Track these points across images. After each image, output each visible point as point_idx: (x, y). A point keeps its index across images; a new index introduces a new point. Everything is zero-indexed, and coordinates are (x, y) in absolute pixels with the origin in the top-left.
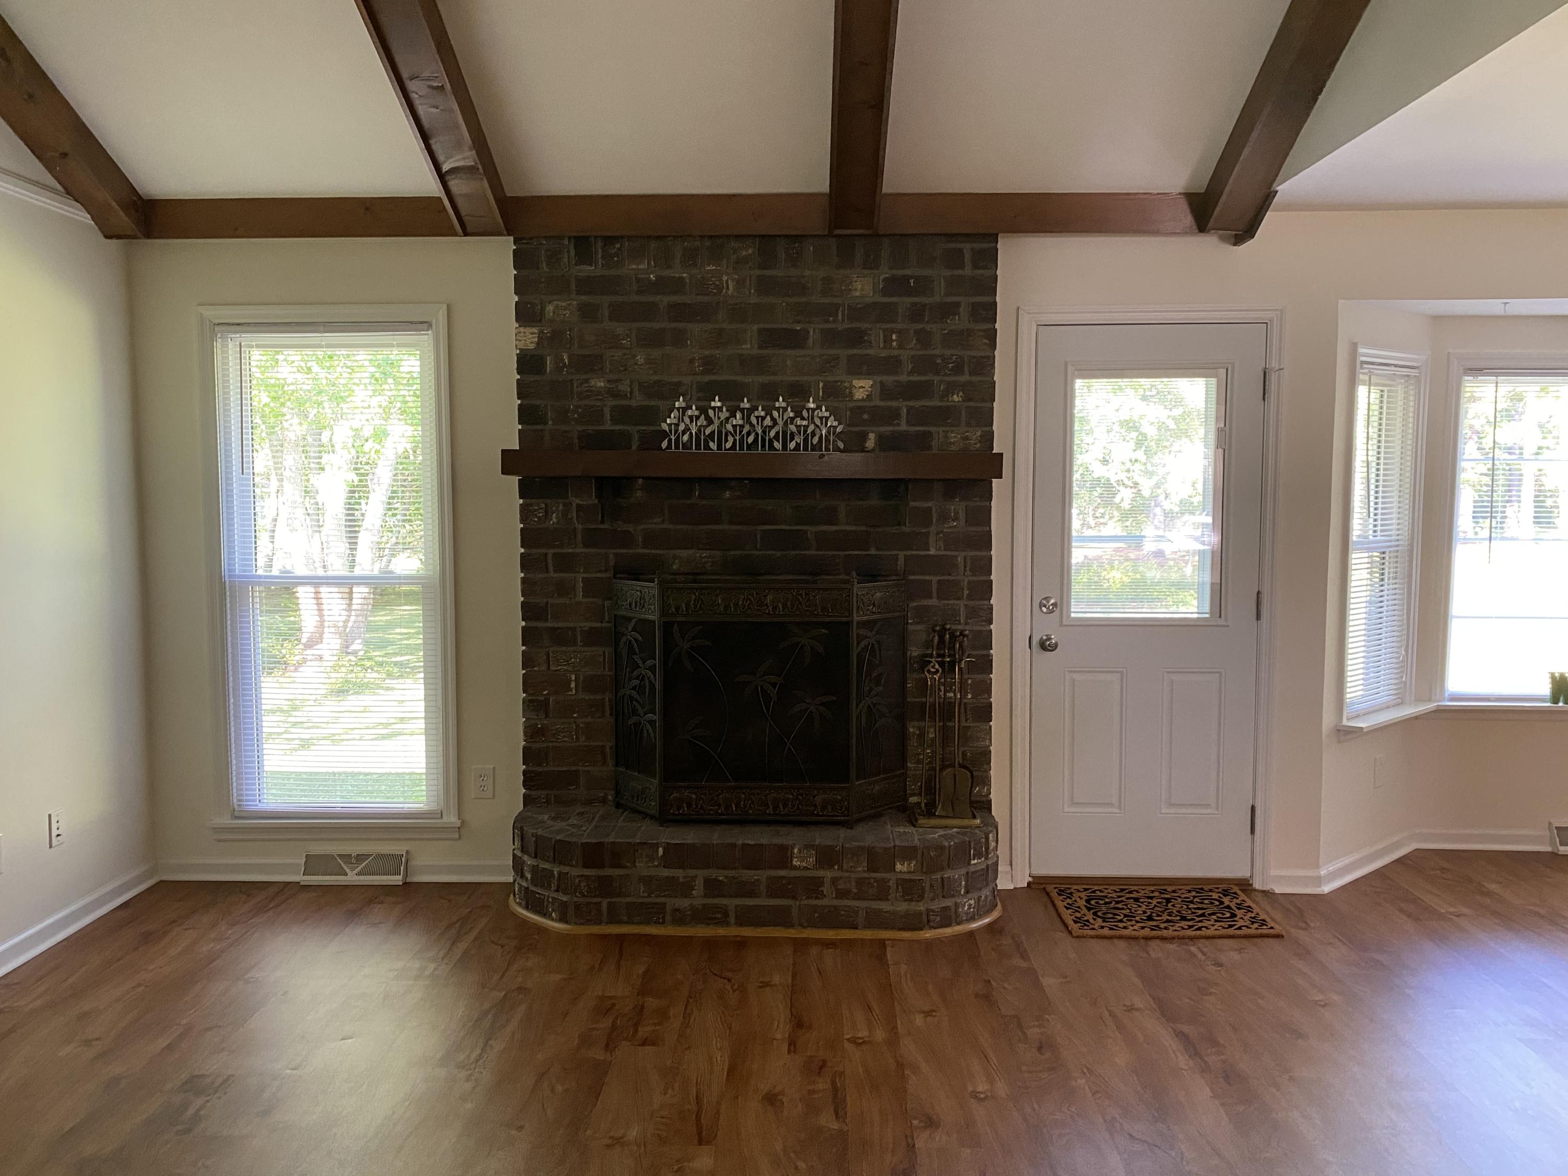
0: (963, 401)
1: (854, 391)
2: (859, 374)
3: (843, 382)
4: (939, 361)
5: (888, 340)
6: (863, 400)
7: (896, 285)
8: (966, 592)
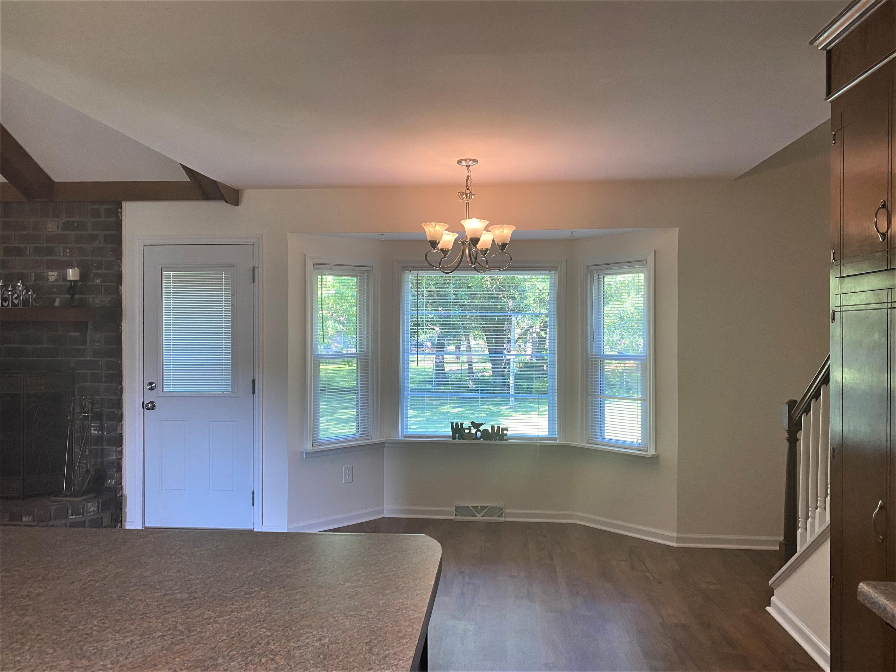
0: (102, 282)
1: (49, 277)
2: (51, 269)
3: (43, 273)
4: (90, 263)
5: (65, 252)
6: (53, 281)
7: (68, 226)
8: (104, 379)
